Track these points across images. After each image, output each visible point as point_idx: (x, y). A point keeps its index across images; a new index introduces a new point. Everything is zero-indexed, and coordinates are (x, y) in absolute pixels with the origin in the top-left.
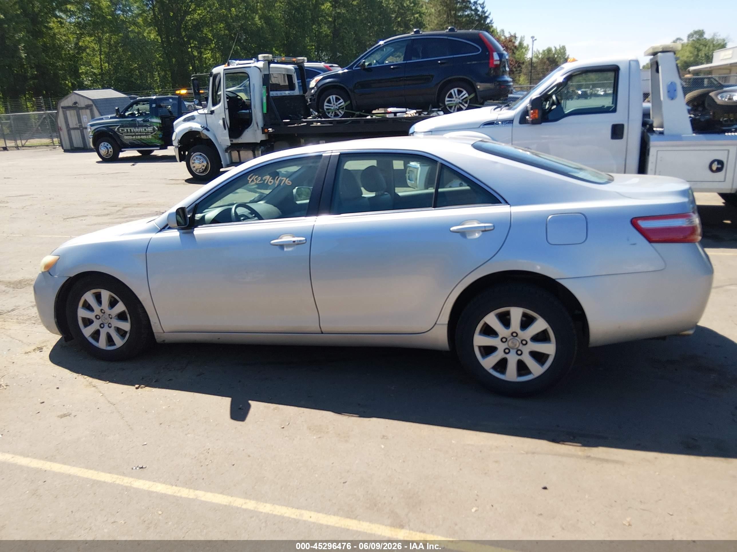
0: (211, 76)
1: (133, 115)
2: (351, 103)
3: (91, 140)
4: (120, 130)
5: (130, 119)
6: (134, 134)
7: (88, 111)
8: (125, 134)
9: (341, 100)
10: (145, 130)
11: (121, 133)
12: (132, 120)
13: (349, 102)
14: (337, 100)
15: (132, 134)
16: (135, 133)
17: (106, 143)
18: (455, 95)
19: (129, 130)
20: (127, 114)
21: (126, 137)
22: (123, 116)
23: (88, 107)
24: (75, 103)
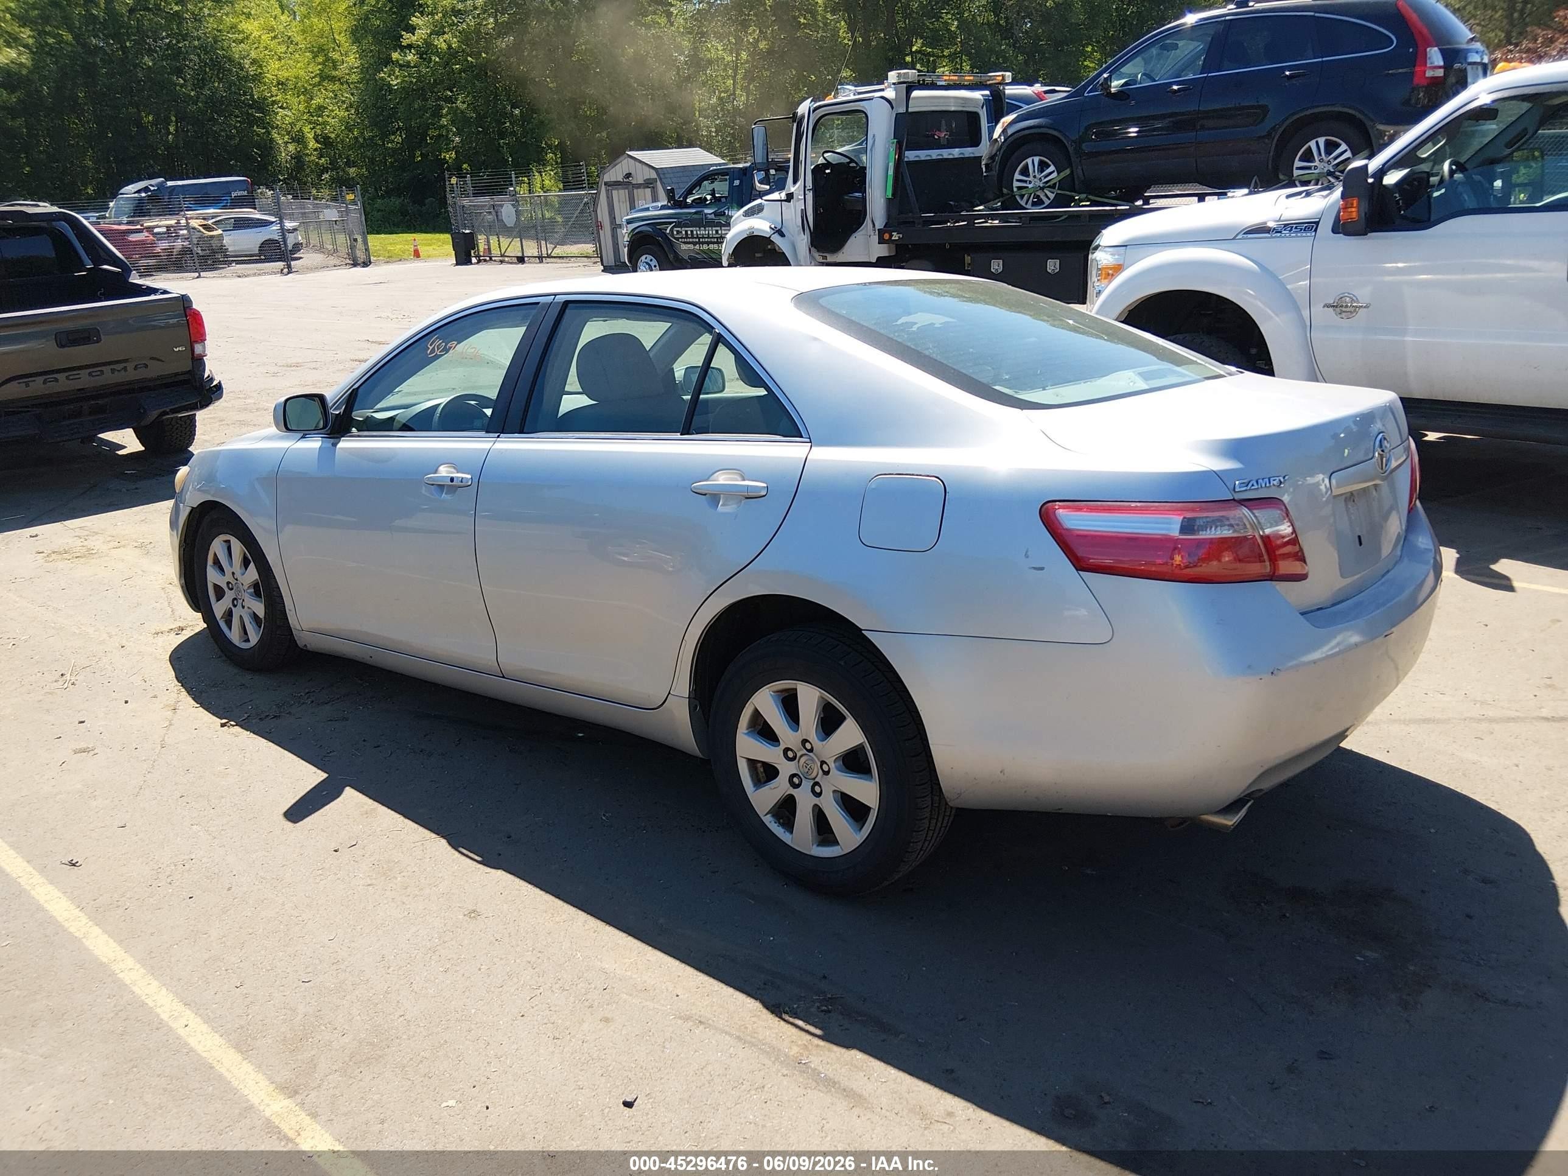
0: (794, 121)
1: (701, 202)
2: (1072, 172)
3: (626, 250)
4: (675, 233)
5: (693, 211)
6: (697, 240)
7: (648, 191)
8: (683, 240)
9: (1052, 168)
10: (717, 232)
11: (675, 238)
12: (695, 213)
13: (1068, 172)
14: (1043, 166)
15: (694, 240)
16: (699, 238)
17: (650, 257)
18: (1320, 154)
19: (689, 232)
20: (689, 200)
21: (684, 247)
22: (682, 204)
23: (648, 184)
24: (626, 174)
